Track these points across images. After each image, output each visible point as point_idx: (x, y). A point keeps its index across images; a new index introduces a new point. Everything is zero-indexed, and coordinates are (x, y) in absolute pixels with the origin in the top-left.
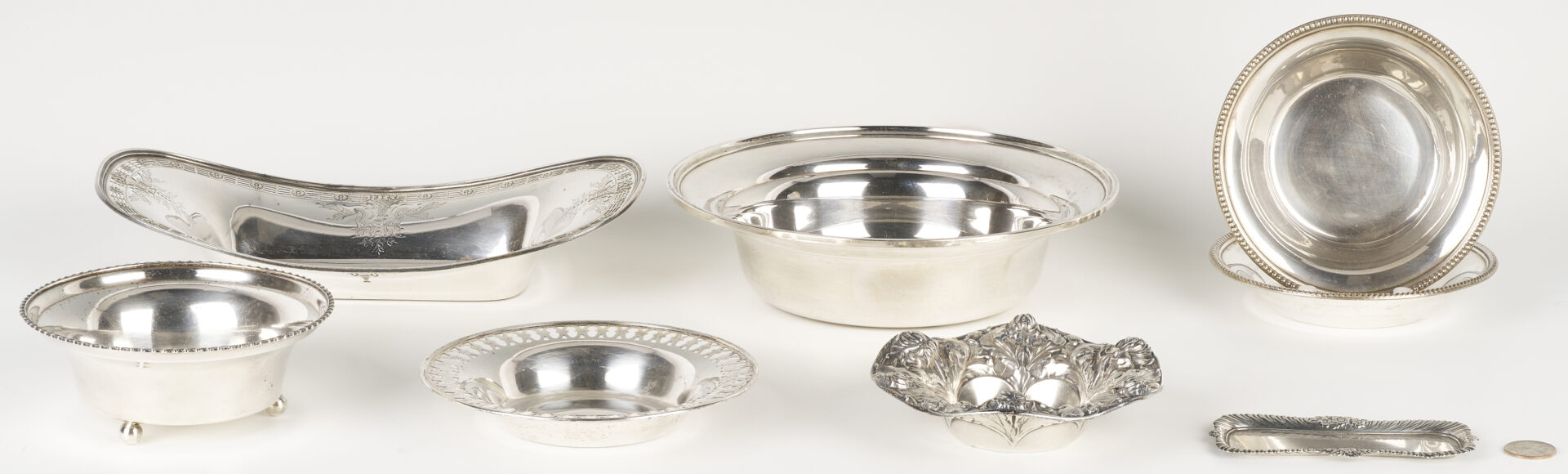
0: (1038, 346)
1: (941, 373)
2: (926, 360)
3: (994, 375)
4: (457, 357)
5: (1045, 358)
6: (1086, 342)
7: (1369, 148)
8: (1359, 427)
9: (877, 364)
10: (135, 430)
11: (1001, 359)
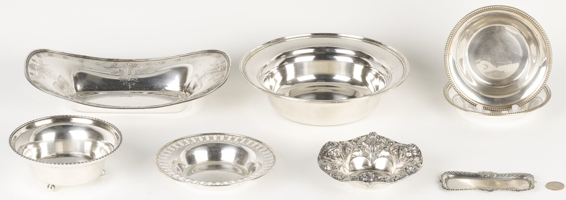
0: (378, 144)
1: (343, 157)
2: (337, 153)
3: (362, 156)
4: (166, 153)
5: (381, 149)
6: (396, 142)
7: (503, 51)
8: (494, 176)
9: (319, 156)
10: (53, 187)
11: (364, 150)
